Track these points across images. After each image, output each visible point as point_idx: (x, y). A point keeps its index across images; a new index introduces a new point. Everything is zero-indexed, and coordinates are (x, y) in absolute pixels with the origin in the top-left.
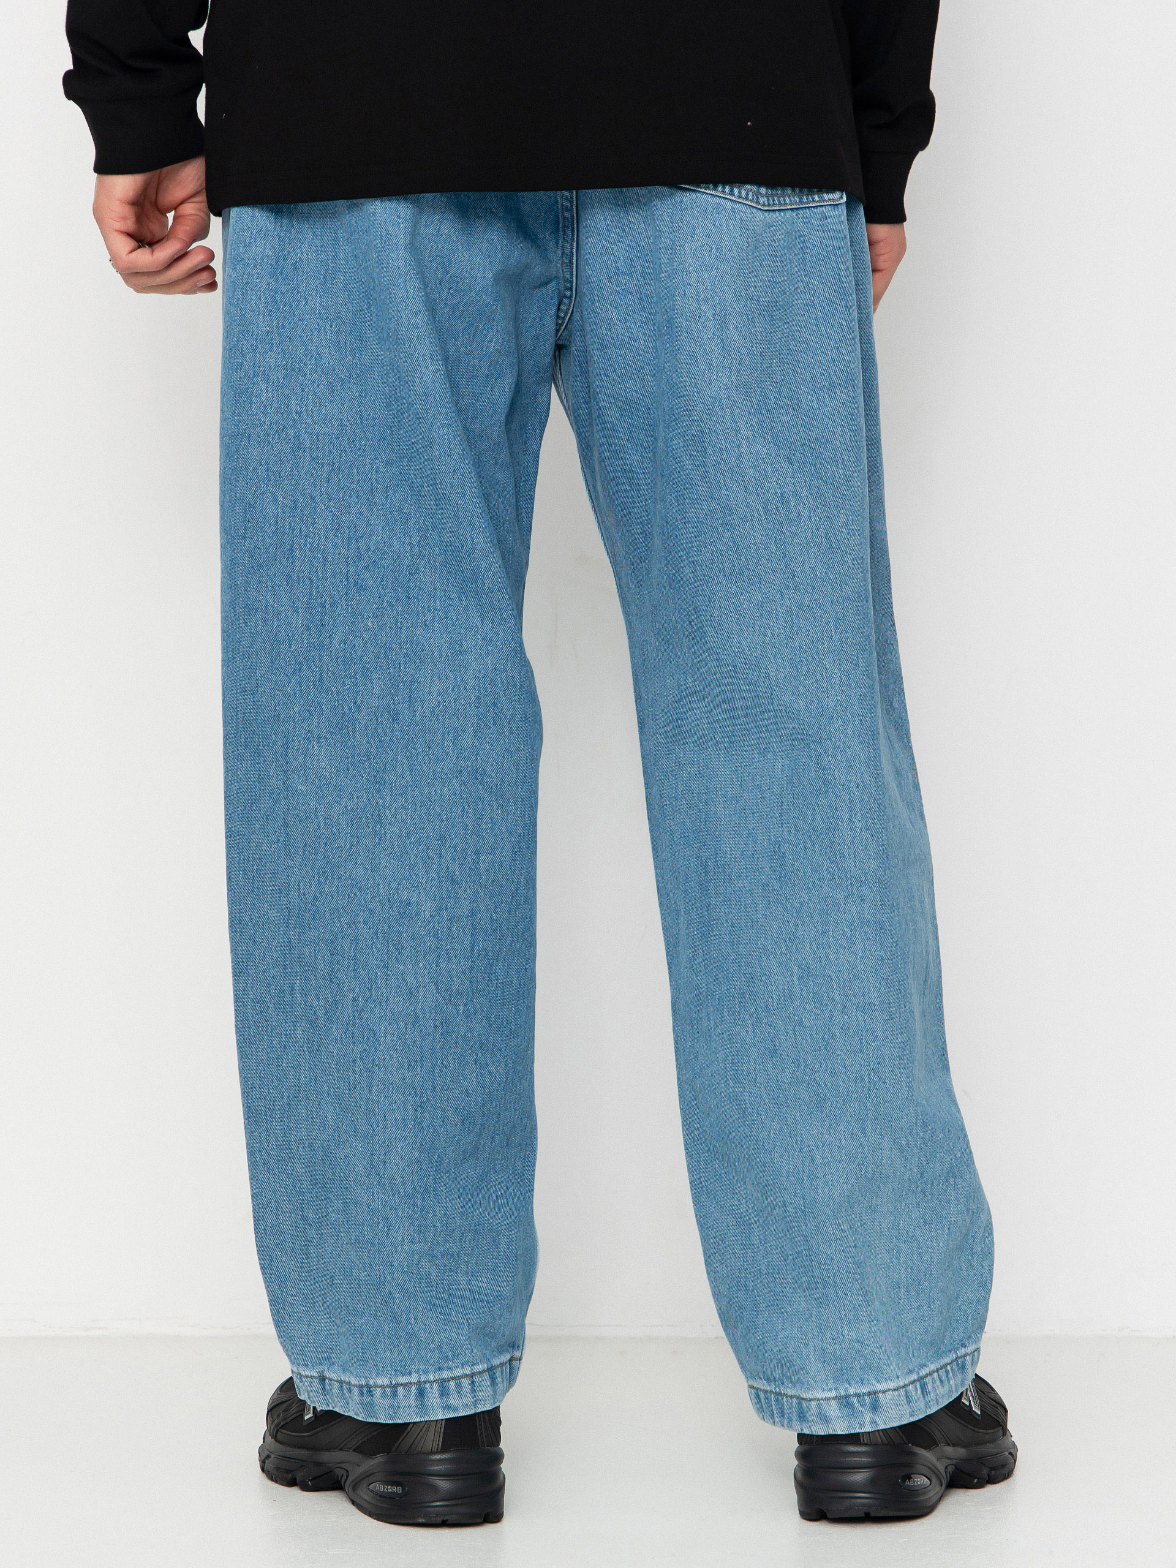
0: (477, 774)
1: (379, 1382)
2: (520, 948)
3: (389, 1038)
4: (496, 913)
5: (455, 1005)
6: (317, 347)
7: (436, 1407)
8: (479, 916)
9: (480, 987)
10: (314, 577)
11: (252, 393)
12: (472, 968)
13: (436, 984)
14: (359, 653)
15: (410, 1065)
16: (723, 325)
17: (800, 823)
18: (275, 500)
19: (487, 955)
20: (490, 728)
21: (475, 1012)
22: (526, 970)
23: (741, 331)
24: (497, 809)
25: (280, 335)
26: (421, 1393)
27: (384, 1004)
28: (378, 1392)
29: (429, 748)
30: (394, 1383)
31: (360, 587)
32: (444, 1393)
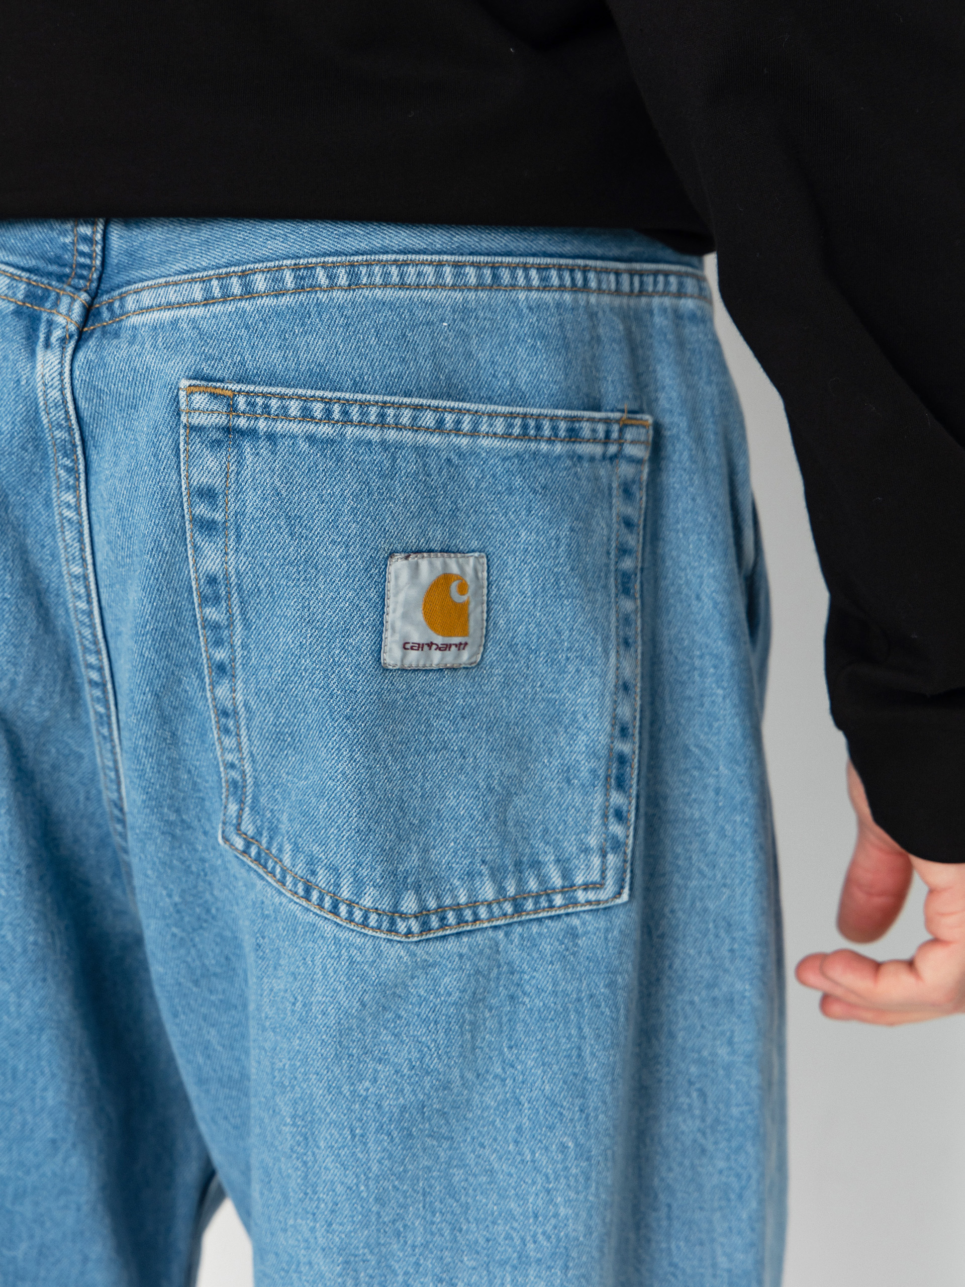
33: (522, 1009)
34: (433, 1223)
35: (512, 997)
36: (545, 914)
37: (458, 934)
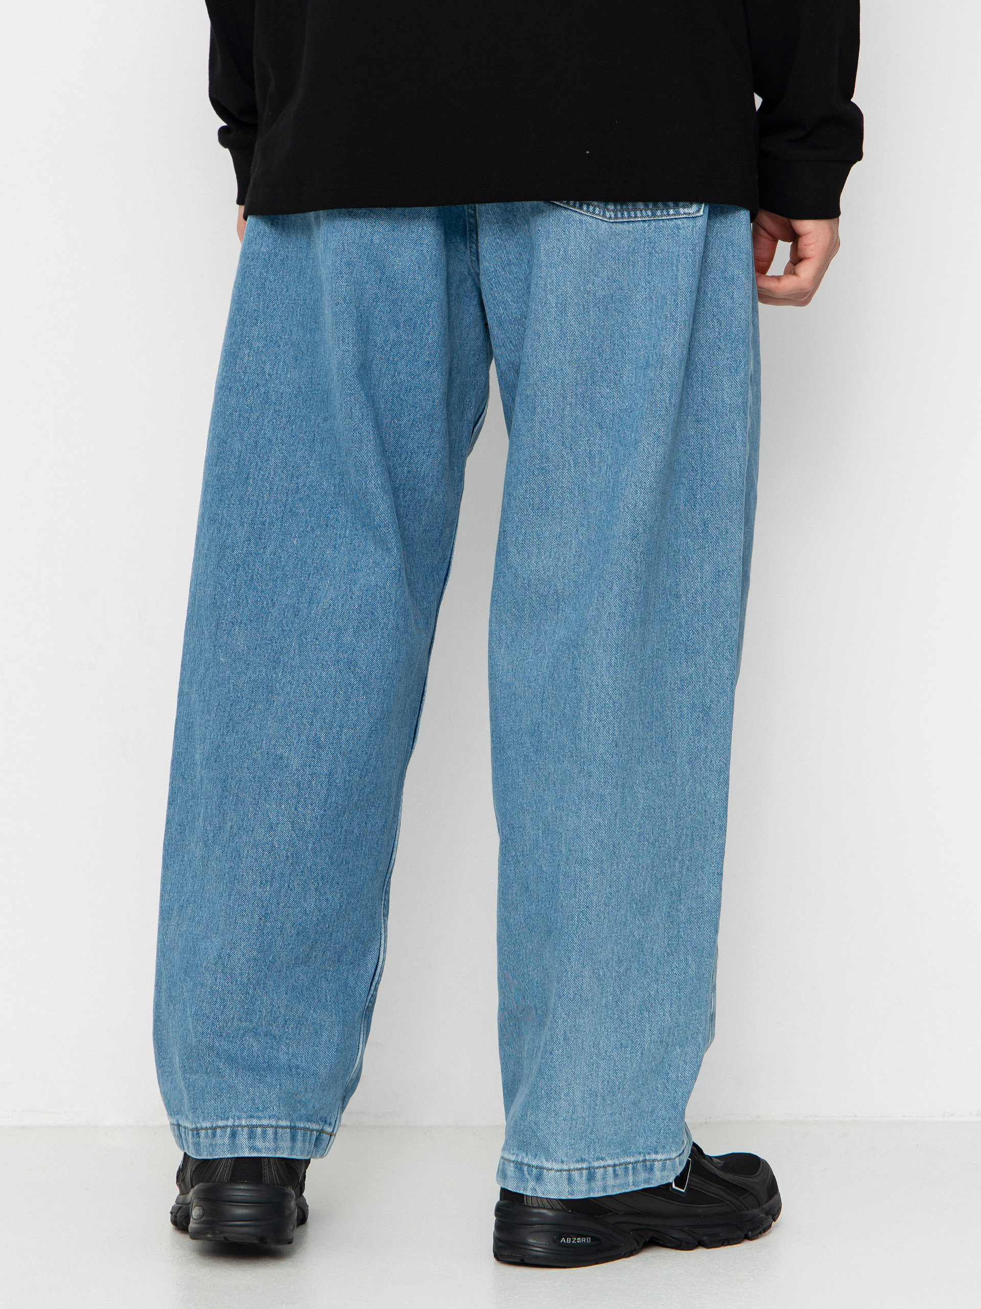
0: (351, 664)
1: (204, 1125)
2: (363, 806)
3: (249, 859)
4: (349, 775)
5: (306, 842)
6: (290, 325)
7: (244, 1146)
8: (336, 776)
9: (328, 831)
10: (260, 502)
11: (238, 356)
12: (323, 815)
13: (293, 823)
14: (283, 563)
15: (261, 883)
16: (563, 312)
17: (555, 709)
18: (242, 439)
19: (337, 807)
20: (366, 631)
21: (321, 850)
22: (366, 823)
23: (577, 318)
24: (363, 694)
25: (264, 313)
26: (234, 1135)
27: (250, 832)
28: (203, 1133)
29: (317, 639)
30: (214, 1125)
31: (294, 514)
32: (252, 1136)
33: (655, 258)
34: (614, 349)
35: (650, 253)
36: (665, 218)
37: (628, 222)
